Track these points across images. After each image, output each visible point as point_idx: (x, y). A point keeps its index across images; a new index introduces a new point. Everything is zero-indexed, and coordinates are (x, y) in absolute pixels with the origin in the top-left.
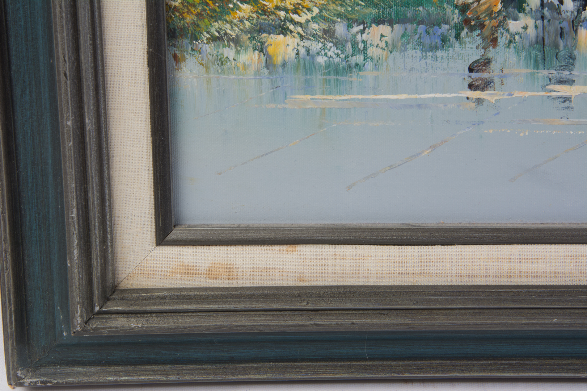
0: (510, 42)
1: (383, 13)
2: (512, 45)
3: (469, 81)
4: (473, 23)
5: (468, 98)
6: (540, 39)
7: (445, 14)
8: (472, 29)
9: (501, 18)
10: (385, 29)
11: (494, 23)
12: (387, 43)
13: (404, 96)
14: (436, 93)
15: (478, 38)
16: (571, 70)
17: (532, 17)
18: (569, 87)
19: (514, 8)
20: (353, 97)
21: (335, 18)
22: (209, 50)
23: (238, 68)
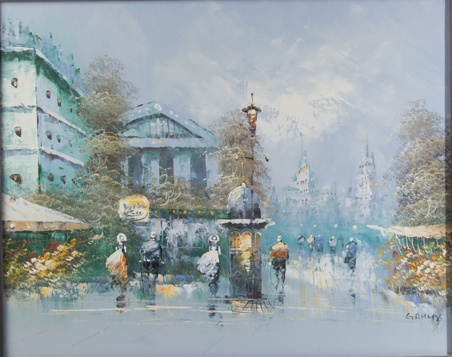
0: (131, 289)
1: (84, 279)
2: (132, 291)
3: (117, 304)
4: (117, 282)
5: (117, 311)
6: (142, 288)
7: (107, 279)
8: (117, 284)
9: (127, 280)
10: (85, 285)
11: (125, 282)
12: (86, 290)
13: (93, 310)
14: (105, 308)
15: (120, 288)
16: (154, 300)
17: (139, 280)
18: (154, 306)
19: (132, 277)
20: (74, 310)
21: (66, 281)
22: (19, 293)
23: (30, 300)
